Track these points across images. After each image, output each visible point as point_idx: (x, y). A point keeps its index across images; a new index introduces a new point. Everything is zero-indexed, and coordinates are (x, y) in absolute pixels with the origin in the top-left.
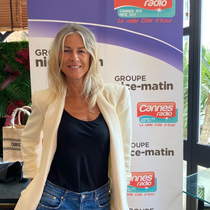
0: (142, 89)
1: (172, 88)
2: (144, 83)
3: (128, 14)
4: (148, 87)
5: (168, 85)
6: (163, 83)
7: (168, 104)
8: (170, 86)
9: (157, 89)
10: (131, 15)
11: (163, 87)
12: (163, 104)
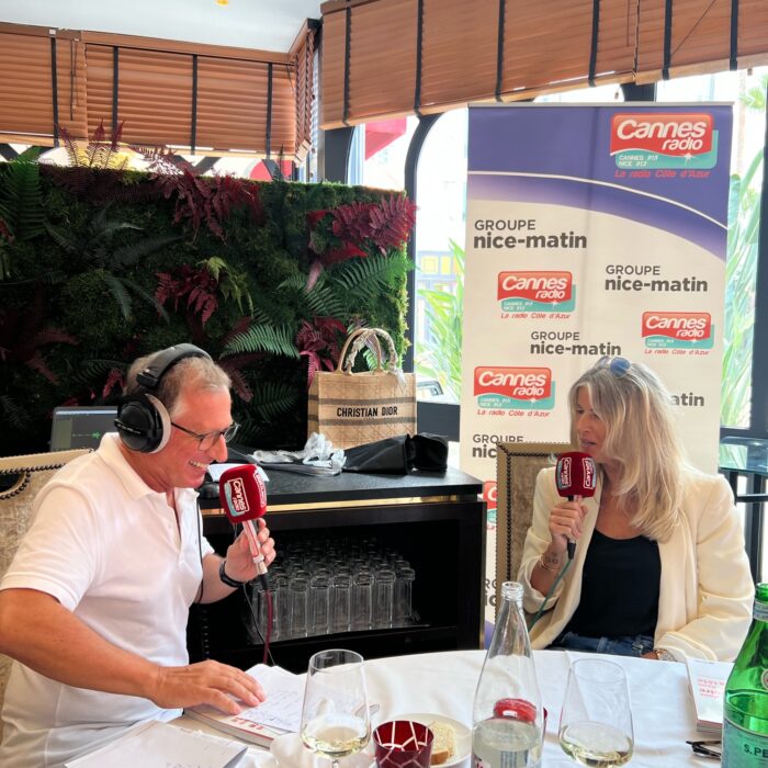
0: (653, 289)
1: (705, 289)
2: (656, 278)
3: (634, 162)
4: (664, 285)
5: (699, 283)
6: (690, 279)
7: (697, 315)
8: (702, 286)
9: (679, 289)
10: (638, 164)
11: (689, 286)
12: (688, 315)
